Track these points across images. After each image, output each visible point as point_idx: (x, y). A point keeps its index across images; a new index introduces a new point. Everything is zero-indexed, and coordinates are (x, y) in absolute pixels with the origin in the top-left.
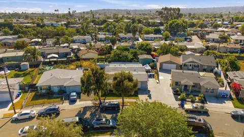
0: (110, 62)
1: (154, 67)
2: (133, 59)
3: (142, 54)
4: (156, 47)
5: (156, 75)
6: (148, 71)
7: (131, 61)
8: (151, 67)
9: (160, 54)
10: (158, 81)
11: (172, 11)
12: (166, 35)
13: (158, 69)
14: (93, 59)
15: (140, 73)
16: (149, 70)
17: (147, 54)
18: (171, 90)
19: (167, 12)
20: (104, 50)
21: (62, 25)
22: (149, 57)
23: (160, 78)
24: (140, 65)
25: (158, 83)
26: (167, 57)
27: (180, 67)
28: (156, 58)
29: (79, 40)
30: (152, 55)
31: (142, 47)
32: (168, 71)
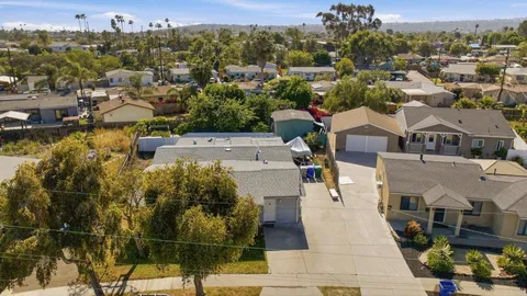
0: (183, 132)
1: (318, 147)
2: (254, 122)
3: (282, 108)
4: (321, 94)
5: (326, 171)
6: (299, 160)
7: (247, 128)
8: (310, 146)
9: (334, 110)
10: (335, 194)
11: (356, 14)
12: (344, 67)
13: (334, 152)
14: (133, 123)
15: (272, 165)
16: (305, 154)
17: (296, 109)
18: (387, 229)
19: (344, 16)
20: (175, 102)
21: (92, 50)
22: (305, 116)
23: (342, 180)
24: (278, 141)
25: (335, 199)
26: (360, 116)
27: (401, 144)
28: (323, 119)
29: (120, 80)
30: (313, 112)
31: (281, 91)
32: (367, 159)
